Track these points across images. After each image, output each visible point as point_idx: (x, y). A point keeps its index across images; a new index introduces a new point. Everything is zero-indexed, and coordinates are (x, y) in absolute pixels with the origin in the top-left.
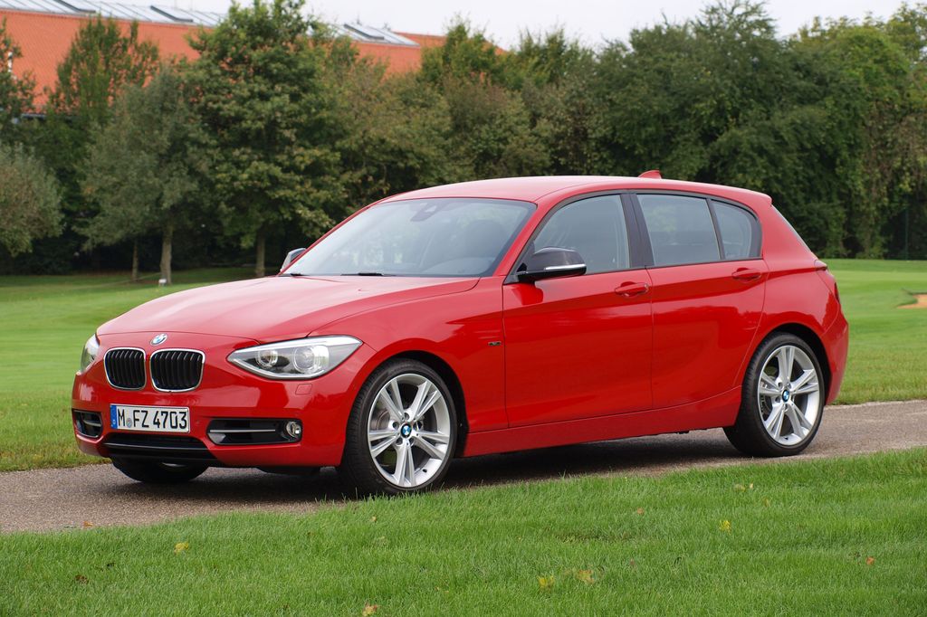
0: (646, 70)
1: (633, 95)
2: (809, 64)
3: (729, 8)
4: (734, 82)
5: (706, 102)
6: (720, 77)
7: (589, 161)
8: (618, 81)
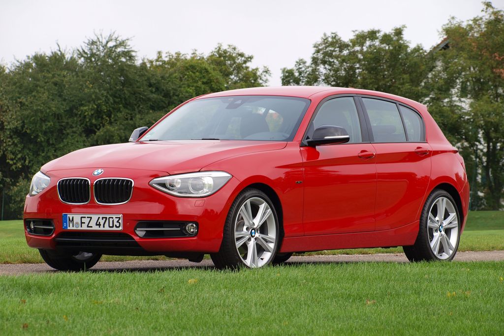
0: (46, 83)
1: (37, 100)
2: (158, 83)
3: (104, 42)
4: (108, 93)
5: (89, 106)
6: (99, 89)
7: (5, 145)
8: (26, 89)
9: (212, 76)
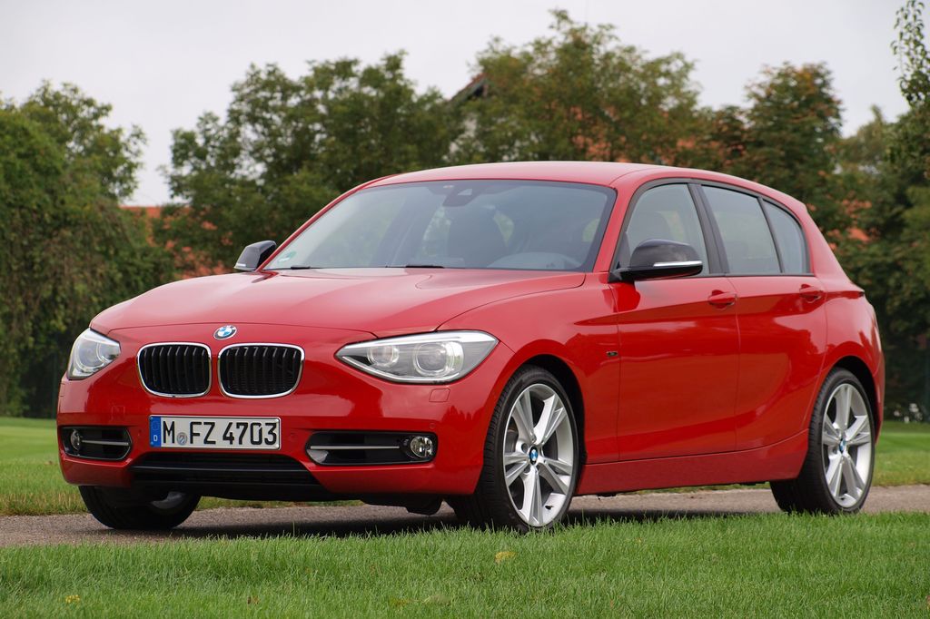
9: (37, 142)
